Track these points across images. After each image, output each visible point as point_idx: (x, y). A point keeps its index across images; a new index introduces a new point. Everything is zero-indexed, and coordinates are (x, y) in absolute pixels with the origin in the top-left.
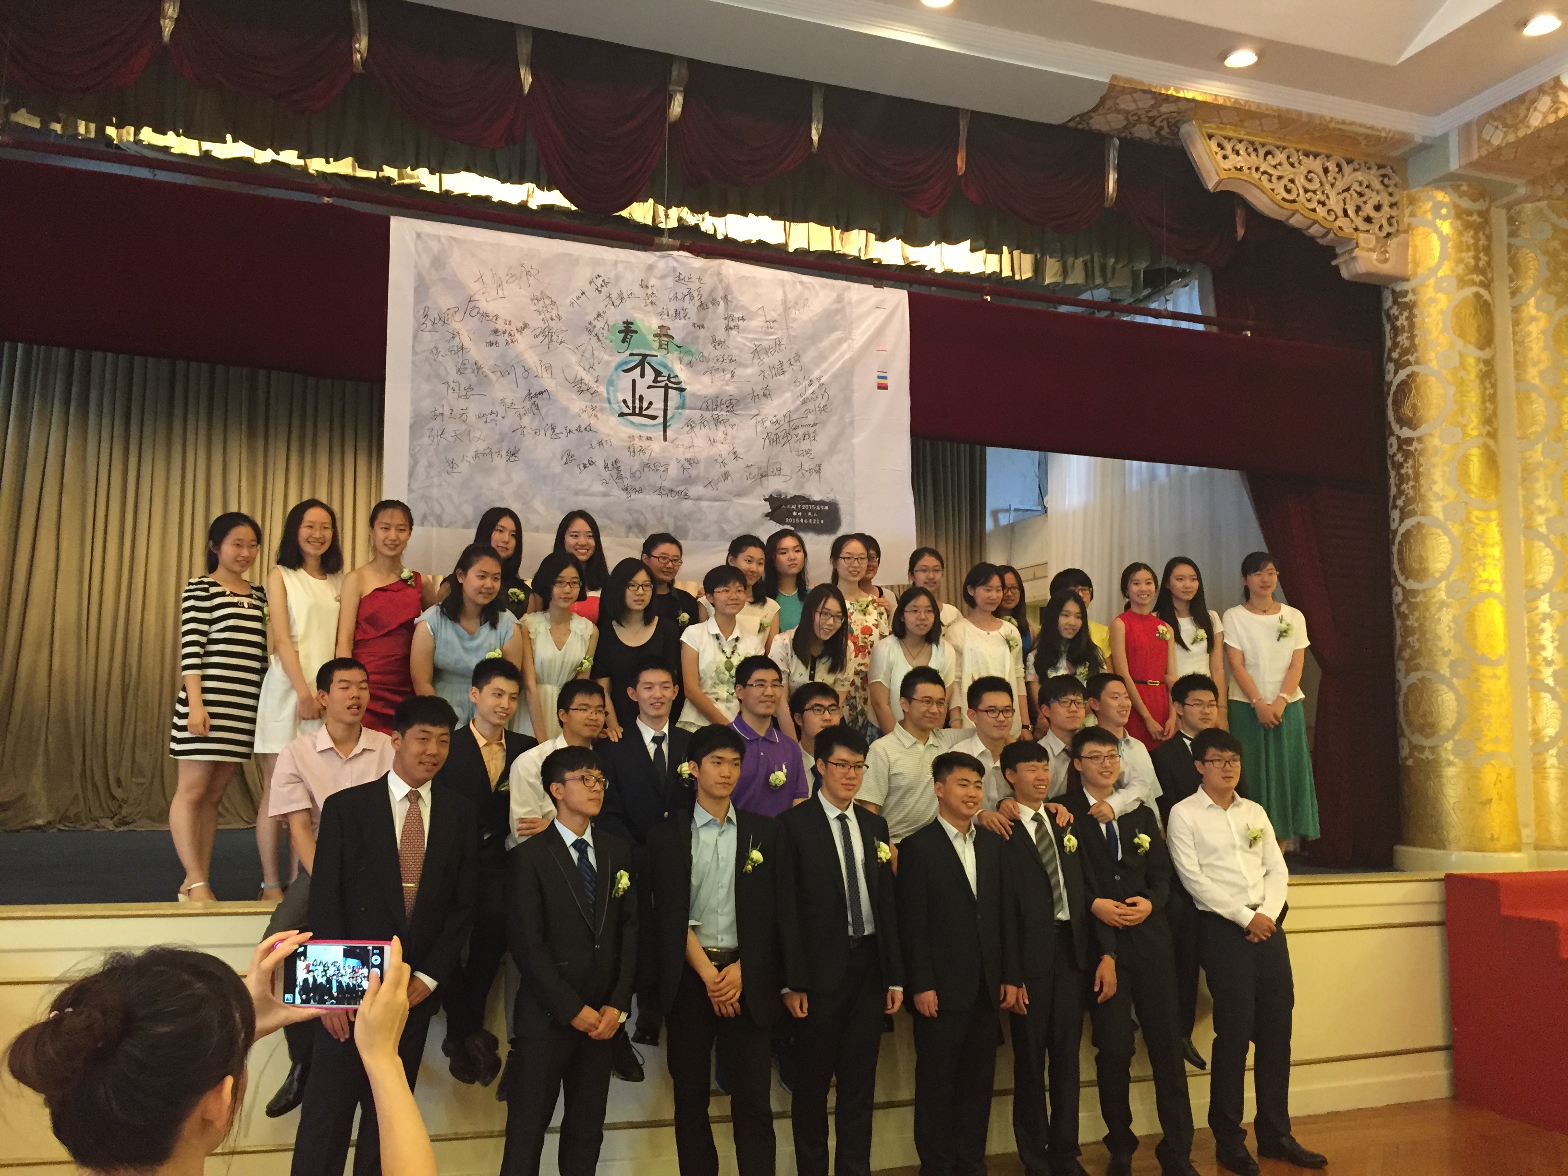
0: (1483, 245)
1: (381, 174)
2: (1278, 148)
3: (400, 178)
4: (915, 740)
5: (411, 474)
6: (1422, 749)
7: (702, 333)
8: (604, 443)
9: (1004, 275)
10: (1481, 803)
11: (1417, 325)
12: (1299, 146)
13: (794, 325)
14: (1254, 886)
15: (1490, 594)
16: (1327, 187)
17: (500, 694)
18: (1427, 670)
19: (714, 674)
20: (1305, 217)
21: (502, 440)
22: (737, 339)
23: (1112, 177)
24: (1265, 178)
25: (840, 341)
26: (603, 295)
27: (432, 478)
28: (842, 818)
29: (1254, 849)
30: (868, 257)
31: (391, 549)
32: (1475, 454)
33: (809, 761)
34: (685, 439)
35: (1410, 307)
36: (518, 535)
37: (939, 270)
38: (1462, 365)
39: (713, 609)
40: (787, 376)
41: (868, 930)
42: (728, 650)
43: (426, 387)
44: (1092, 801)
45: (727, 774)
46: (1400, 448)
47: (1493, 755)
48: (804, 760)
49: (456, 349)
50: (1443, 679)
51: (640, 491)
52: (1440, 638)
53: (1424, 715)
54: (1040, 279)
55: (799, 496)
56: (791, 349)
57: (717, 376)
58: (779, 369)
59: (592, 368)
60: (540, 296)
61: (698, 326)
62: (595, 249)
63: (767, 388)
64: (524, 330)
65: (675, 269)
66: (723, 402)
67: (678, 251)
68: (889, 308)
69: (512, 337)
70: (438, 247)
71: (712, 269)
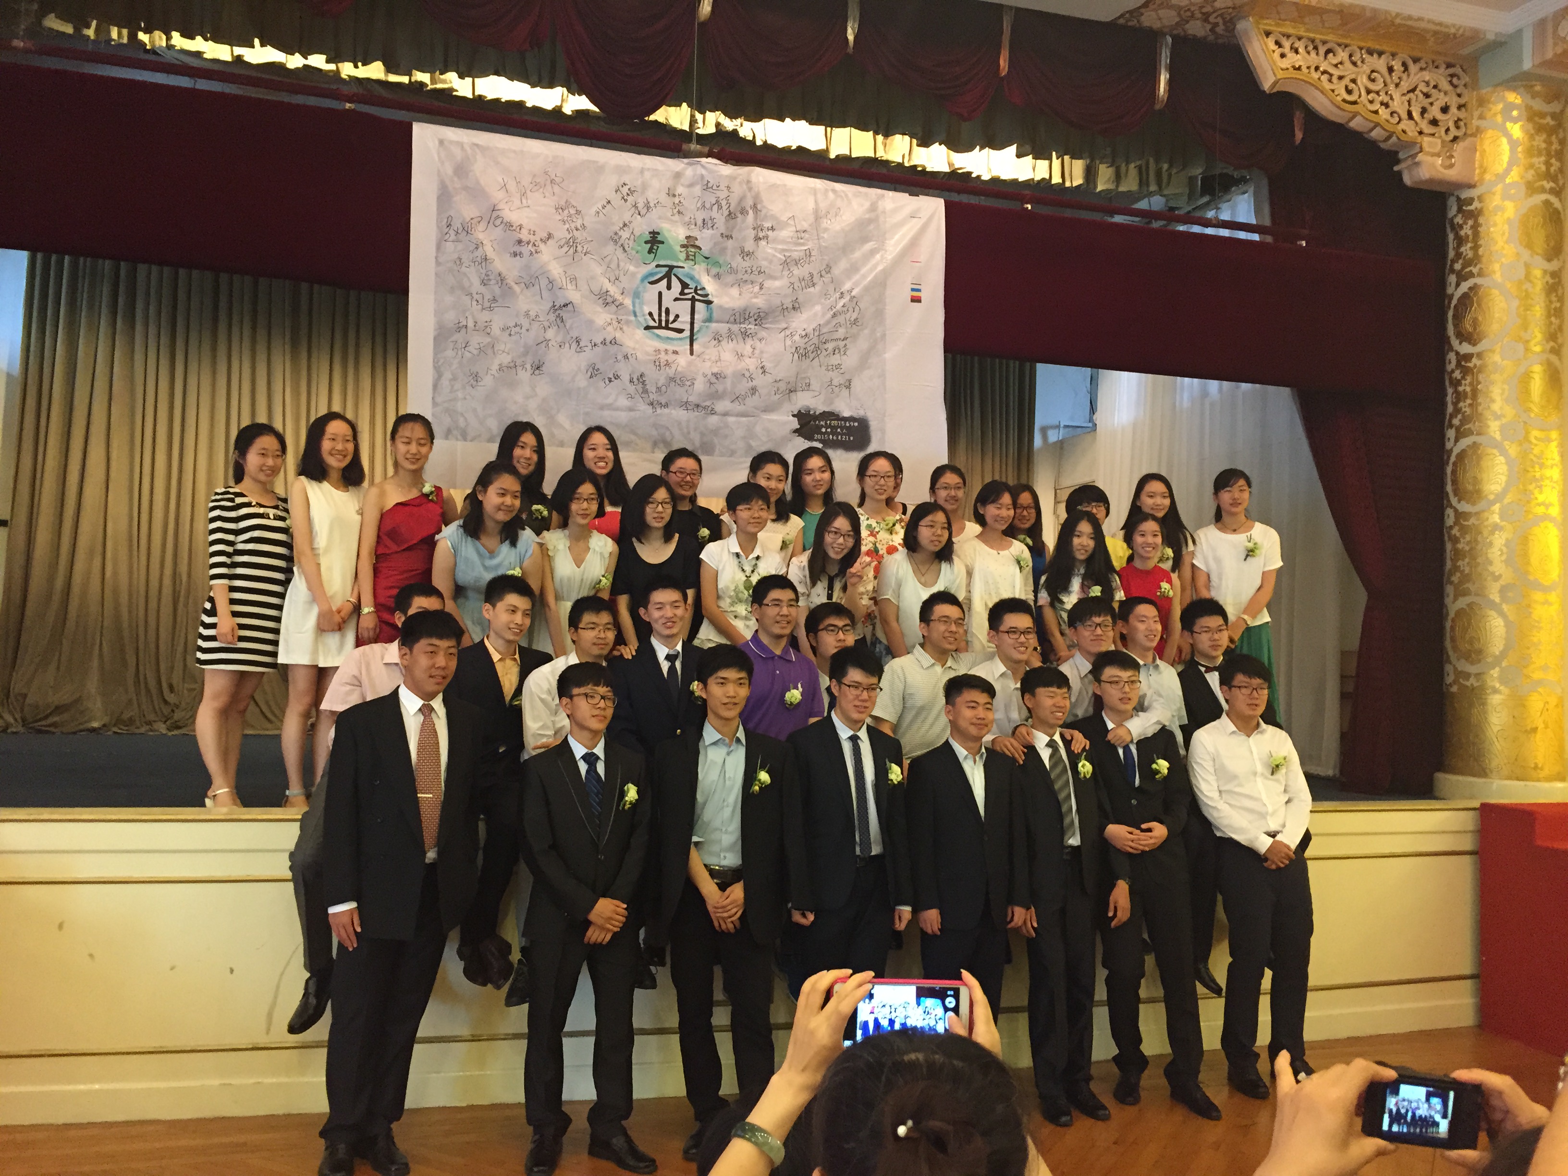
0: (1556, 150)
1: (413, 80)
2: (1339, 45)
3: (432, 84)
4: (933, 661)
5: (435, 387)
6: (1467, 676)
7: (730, 243)
8: (629, 356)
9: (1053, 182)
10: (1526, 731)
11: (1482, 235)
12: (1362, 44)
13: (825, 235)
14: (1274, 812)
15: (1546, 517)
16: (1392, 87)
17: (514, 610)
18: (1477, 595)
19: (732, 593)
20: (1367, 119)
21: (526, 353)
22: (766, 250)
23: (1164, 78)
24: (1325, 78)
25: (873, 252)
26: (629, 205)
27: (457, 390)
28: (854, 739)
29: (1275, 777)
30: (912, 163)
31: (413, 463)
32: (1538, 372)
33: (825, 681)
34: (712, 353)
35: (1475, 215)
36: (540, 449)
37: (986, 177)
38: (1528, 277)
39: (735, 526)
40: (818, 288)
41: (876, 850)
42: (748, 569)
43: (449, 299)
44: (1110, 725)
45: (732, 694)
46: (1459, 365)
47: (1540, 682)
48: (821, 680)
49: (479, 259)
50: (1493, 605)
51: (666, 406)
52: (1491, 563)
53: (1471, 642)
54: (1091, 186)
55: (828, 412)
56: (822, 260)
57: (745, 288)
58: (809, 281)
59: (618, 280)
60: (564, 205)
61: (726, 237)
62: (621, 156)
63: (797, 301)
64: (548, 240)
65: (703, 177)
66: (751, 315)
67: (707, 158)
68: (925, 217)
69: (536, 248)
70: (461, 154)
71: (741, 177)
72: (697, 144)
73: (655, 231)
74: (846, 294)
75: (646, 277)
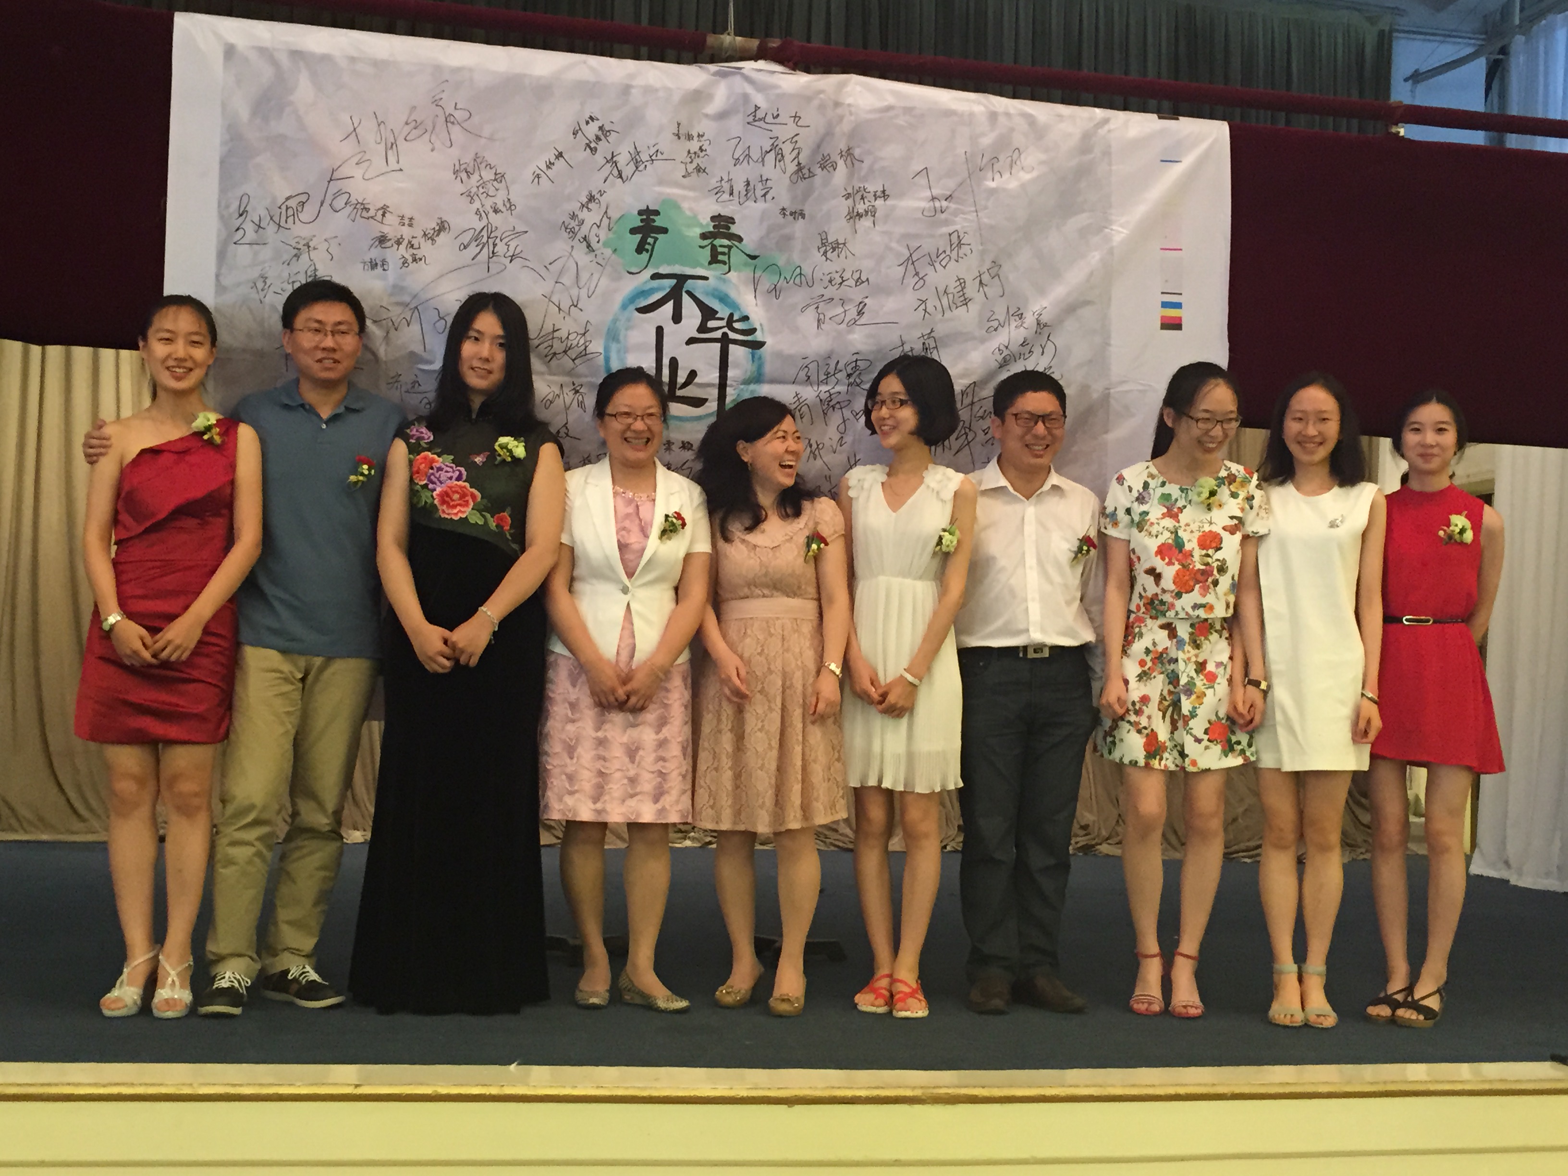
7: (799, 227)
13: (990, 205)
22: (871, 237)
25: (1084, 233)
26: (599, 158)
31: (179, 377)
40: (974, 307)
56: (983, 253)
57: (829, 315)
58: (957, 296)
59: (576, 306)
60: (472, 164)
61: (791, 214)
62: (585, 62)
63: (932, 334)
64: (438, 235)
65: (746, 97)
66: (840, 366)
67: (756, 61)
68: (1188, 161)
69: (415, 252)
70: (267, 73)
71: (822, 96)
72: (736, 34)
73: (650, 208)
74: (1030, 320)
75: (632, 299)
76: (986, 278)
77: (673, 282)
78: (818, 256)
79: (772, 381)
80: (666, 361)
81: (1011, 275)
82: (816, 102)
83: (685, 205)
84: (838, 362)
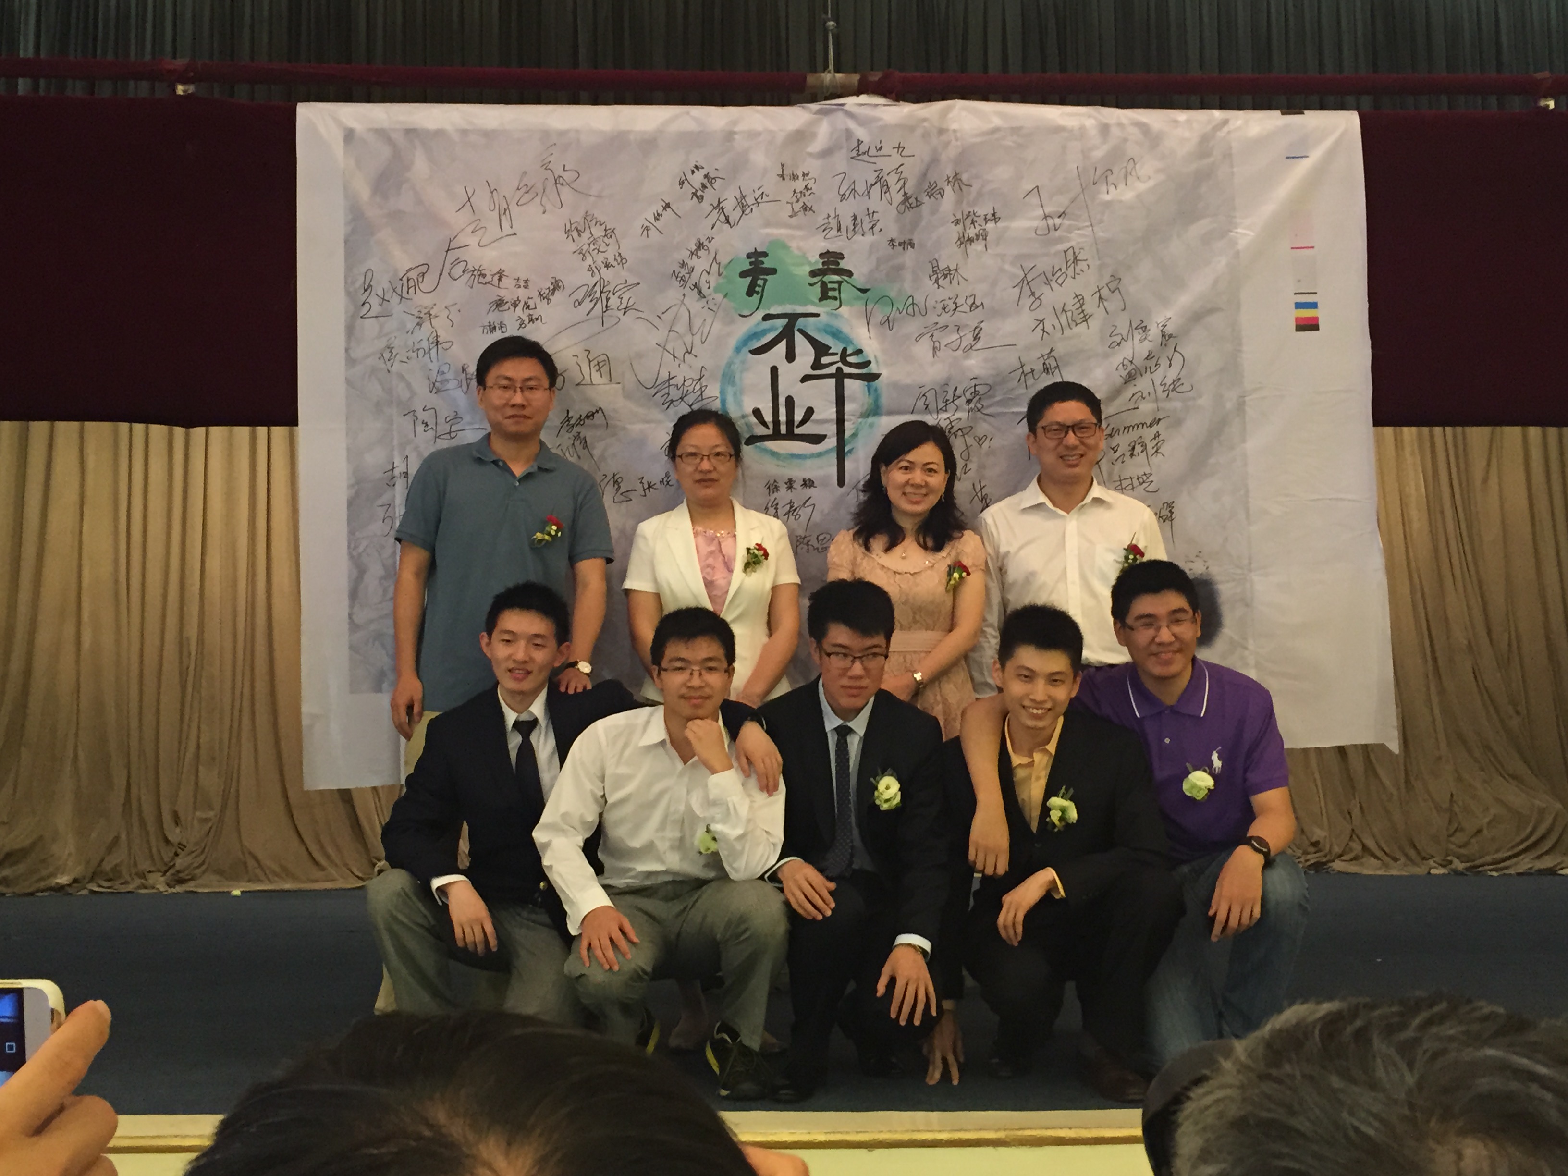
7: (909, 257)
13: (1106, 217)
22: (983, 261)
26: (706, 206)
40: (1094, 324)
49: (425, 344)
56: (1101, 267)
57: (944, 342)
58: (1076, 313)
59: (690, 353)
60: (582, 223)
61: (900, 244)
62: (688, 113)
63: (1052, 354)
64: (553, 294)
65: (849, 133)
66: (958, 393)
67: (858, 96)
68: (1316, 155)
69: (531, 312)
70: (386, 152)
71: (925, 124)
72: (837, 71)
73: (759, 250)
74: (1154, 332)
75: (746, 341)
76: (1105, 292)
77: (783, 322)
78: (929, 284)
79: (890, 413)
80: (782, 400)
81: (1132, 288)
82: (919, 132)
83: (793, 244)
84: (956, 389)
